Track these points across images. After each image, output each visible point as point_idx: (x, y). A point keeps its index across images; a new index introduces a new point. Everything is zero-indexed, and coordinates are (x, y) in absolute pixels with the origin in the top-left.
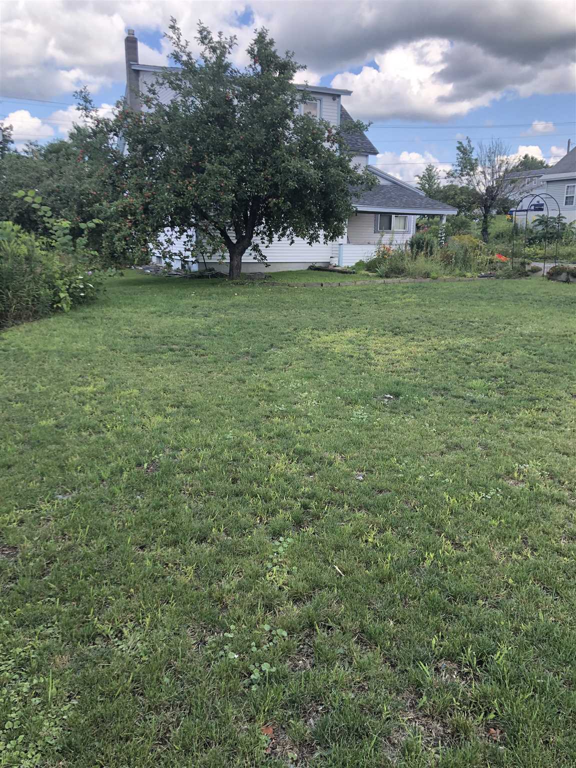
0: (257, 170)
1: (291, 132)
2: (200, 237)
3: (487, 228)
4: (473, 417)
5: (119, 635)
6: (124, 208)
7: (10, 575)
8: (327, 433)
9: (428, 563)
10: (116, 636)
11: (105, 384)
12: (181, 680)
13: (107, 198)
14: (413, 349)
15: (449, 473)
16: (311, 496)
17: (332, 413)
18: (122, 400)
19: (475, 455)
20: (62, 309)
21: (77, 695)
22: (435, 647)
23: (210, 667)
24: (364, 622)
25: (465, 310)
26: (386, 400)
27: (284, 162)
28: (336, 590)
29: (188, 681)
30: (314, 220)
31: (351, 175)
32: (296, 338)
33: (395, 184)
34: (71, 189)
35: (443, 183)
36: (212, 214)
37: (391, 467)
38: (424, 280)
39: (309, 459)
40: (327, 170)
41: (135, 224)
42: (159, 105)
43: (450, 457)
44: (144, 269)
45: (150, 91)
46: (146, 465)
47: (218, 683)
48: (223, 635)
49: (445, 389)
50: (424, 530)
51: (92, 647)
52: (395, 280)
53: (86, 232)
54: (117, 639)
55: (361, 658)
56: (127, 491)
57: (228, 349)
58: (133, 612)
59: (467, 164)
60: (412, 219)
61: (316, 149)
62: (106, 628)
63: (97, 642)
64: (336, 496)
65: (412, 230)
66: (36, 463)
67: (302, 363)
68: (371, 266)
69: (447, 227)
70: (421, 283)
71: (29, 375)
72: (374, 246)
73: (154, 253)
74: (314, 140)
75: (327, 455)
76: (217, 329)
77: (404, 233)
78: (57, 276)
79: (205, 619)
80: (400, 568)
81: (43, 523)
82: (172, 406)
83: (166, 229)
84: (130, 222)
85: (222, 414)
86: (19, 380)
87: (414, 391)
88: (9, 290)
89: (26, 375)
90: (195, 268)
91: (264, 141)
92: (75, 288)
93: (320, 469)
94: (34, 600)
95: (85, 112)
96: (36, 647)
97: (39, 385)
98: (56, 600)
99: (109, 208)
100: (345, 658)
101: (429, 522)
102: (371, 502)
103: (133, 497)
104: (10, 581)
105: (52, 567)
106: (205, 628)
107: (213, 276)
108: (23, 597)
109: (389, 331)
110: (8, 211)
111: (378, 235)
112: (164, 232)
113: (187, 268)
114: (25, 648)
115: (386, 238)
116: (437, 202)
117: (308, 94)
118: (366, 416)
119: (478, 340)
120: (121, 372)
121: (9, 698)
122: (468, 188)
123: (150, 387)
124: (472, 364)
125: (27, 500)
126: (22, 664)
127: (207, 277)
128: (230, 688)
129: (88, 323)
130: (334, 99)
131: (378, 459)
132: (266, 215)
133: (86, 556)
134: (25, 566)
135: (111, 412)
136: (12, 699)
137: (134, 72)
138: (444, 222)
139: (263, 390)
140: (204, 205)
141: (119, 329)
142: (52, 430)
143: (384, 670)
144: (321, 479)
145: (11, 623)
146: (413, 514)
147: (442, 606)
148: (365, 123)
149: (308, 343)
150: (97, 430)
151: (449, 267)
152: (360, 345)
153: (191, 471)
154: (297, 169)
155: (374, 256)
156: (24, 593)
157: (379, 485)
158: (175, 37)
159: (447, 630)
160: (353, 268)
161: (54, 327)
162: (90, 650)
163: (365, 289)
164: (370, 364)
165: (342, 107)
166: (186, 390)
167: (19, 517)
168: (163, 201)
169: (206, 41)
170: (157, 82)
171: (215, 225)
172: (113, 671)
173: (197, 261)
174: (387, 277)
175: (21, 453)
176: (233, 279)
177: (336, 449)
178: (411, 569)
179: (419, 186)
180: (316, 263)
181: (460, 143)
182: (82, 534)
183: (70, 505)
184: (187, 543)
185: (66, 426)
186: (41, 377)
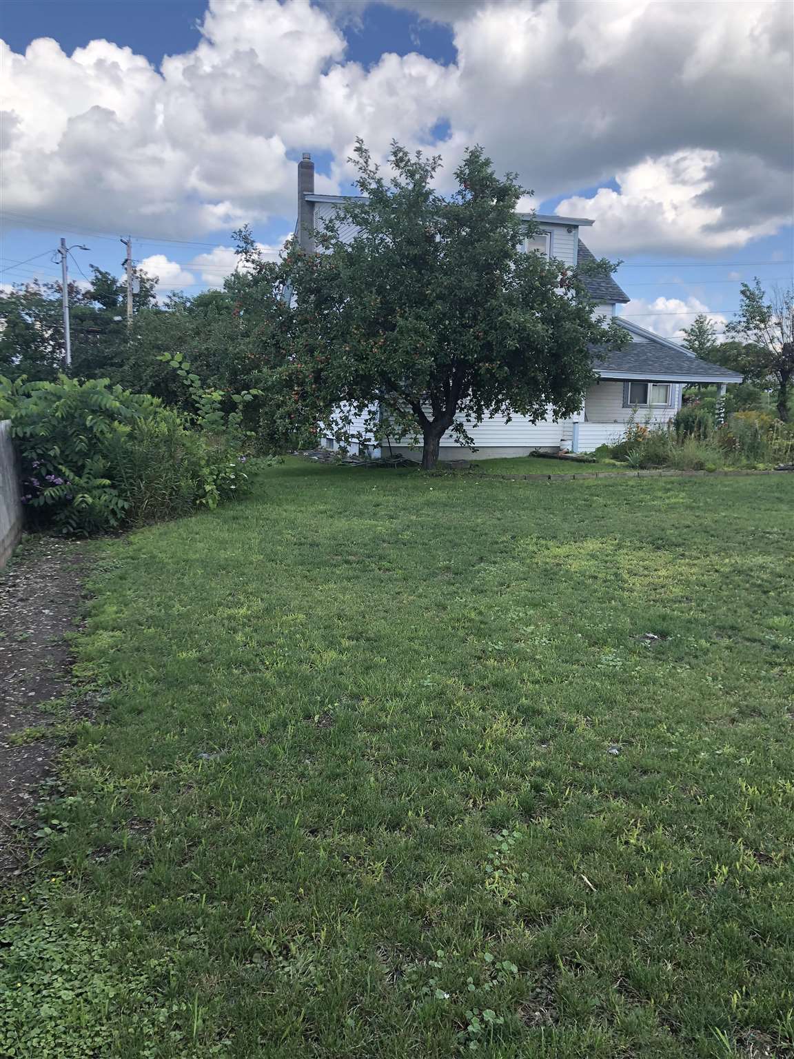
0: (464, 326)
1: (510, 275)
2: (385, 414)
3: (785, 401)
4: (777, 670)
5: (284, 952)
6: (290, 376)
7: (141, 858)
8: (564, 684)
9: (719, 880)
10: (280, 953)
11: (262, 605)
12: (371, 1025)
13: (267, 362)
14: (684, 569)
15: (745, 750)
16: (546, 774)
17: (571, 657)
18: (284, 628)
19: (783, 726)
20: (206, 506)
21: (230, 1032)
22: (738, 1007)
23: (409, 1009)
24: (629, 962)
25: (757, 516)
26: (649, 641)
27: (501, 314)
28: (585, 911)
29: (381, 1027)
30: (541, 391)
31: (592, 330)
32: (514, 549)
33: (653, 341)
34: (224, 353)
35: (721, 340)
36: (402, 384)
37: (659, 737)
38: (694, 473)
39: (540, 720)
40: (560, 324)
41: (303, 396)
42: (339, 246)
43: (745, 727)
44: (310, 455)
45: (327, 228)
46: (316, 718)
47: (422, 1033)
48: (427, 963)
49: (733, 628)
50: (711, 831)
51: (249, 966)
52: (654, 472)
53: (240, 407)
54: (281, 958)
55: (626, 1015)
56: (293, 751)
57: (421, 563)
58: (302, 922)
59: (756, 313)
60: (677, 389)
61: (545, 297)
62: (267, 941)
63: (254, 960)
64: (580, 775)
65: (676, 403)
66: (174, 708)
67: (525, 585)
68: (618, 453)
69: (728, 400)
70: (691, 476)
71: (164, 591)
72: (622, 425)
73: (325, 435)
74: (543, 285)
75: (566, 716)
76: (407, 535)
77: (665, 408)
78: (203, 463)
79: (402, 938)
80: (679, 886)
81: (182, 790)
82: (349, 638)
83: (342, 403)
84: (296, 394)
85: (416, 651)
86: (152, 598)
87: (689, 630)
88: (142, 480)
89: (161, 591)
90: (377, 453)
91: (475, 288)
92: (223, 478)
93: (555, 736)
94: (172, 895)
95: (244, 256)
96: (175, 959)
97: (177, 606)
98: (202, 895)
99: (271, 376)
100: (603, 1013)
101: (717, 819)
102: (630, 786)
103: (300, 762)
104: (141, 867)
105: (196, 850)
106: (401, 951)
107: (400, 465)
108: (158, 889)
109: (648, 543)
110: (141, 380)
111: (629, 411)
112: (340, 407)
113: (366, 454)
114: (162, 960)
115: (641, 414)
116: (711, 365)
117: (536, 226)
118: (621, 663)
119: (781, 559)
120: (283, 591)
121: (142, 1029)
122: (756, 346)
123: (319, 611)
124: (772, 594)
125: (162, 758)
126: (159, 982)
127: (392, 466)
128: (439, 1041)
129: (239, 524)
130: (569, 232)
131: (640, 725)
132: (473, 385)
133: (239, 838)
134: (161, 846)
135: (270, 643)
136: (146, 1030)
137: (308, 204)
138: (723, 392)
139: (471, 620)
140: (393, 372)
141: (280, 533)
142: (194, 666)
143: (662, 1036)
144: (558, 750)
145: (143, 924)
146: (694, 807)
147: (746, 947)
148: (613, 262)
149: (532, 557)
150: (252, 667)
151: (731, 455)
152: (606, 562)
153: (377, 728)
154: (519, 324)
155: (623, 439)
156: (158, 884)
157: (643, 762)
158: (362, 161)
159: (753, 983)
160: (592, 454)
161: (196, 529)
162: (246, 970)
163: (611, 484)
164: (623, 589)
165: (579, 241)
166: (366, 616)
167: (153, 781)
168: (340, 366)
169: (402, 165)
170: (338, 217)
171: (406, 398)
172: (277, 1002)
173: (379, 445)
174: (642, 468)
175: (155, 694)
176: (427, 468)
177: (578, 708)
178: (694, 887)
179: (685, 343)
180: (540, 447)
181: (746, 286)
182: (234, 808)
183: (218, 768)
184: (374, 829)
185: (212, 661)
186: (179, 594)
